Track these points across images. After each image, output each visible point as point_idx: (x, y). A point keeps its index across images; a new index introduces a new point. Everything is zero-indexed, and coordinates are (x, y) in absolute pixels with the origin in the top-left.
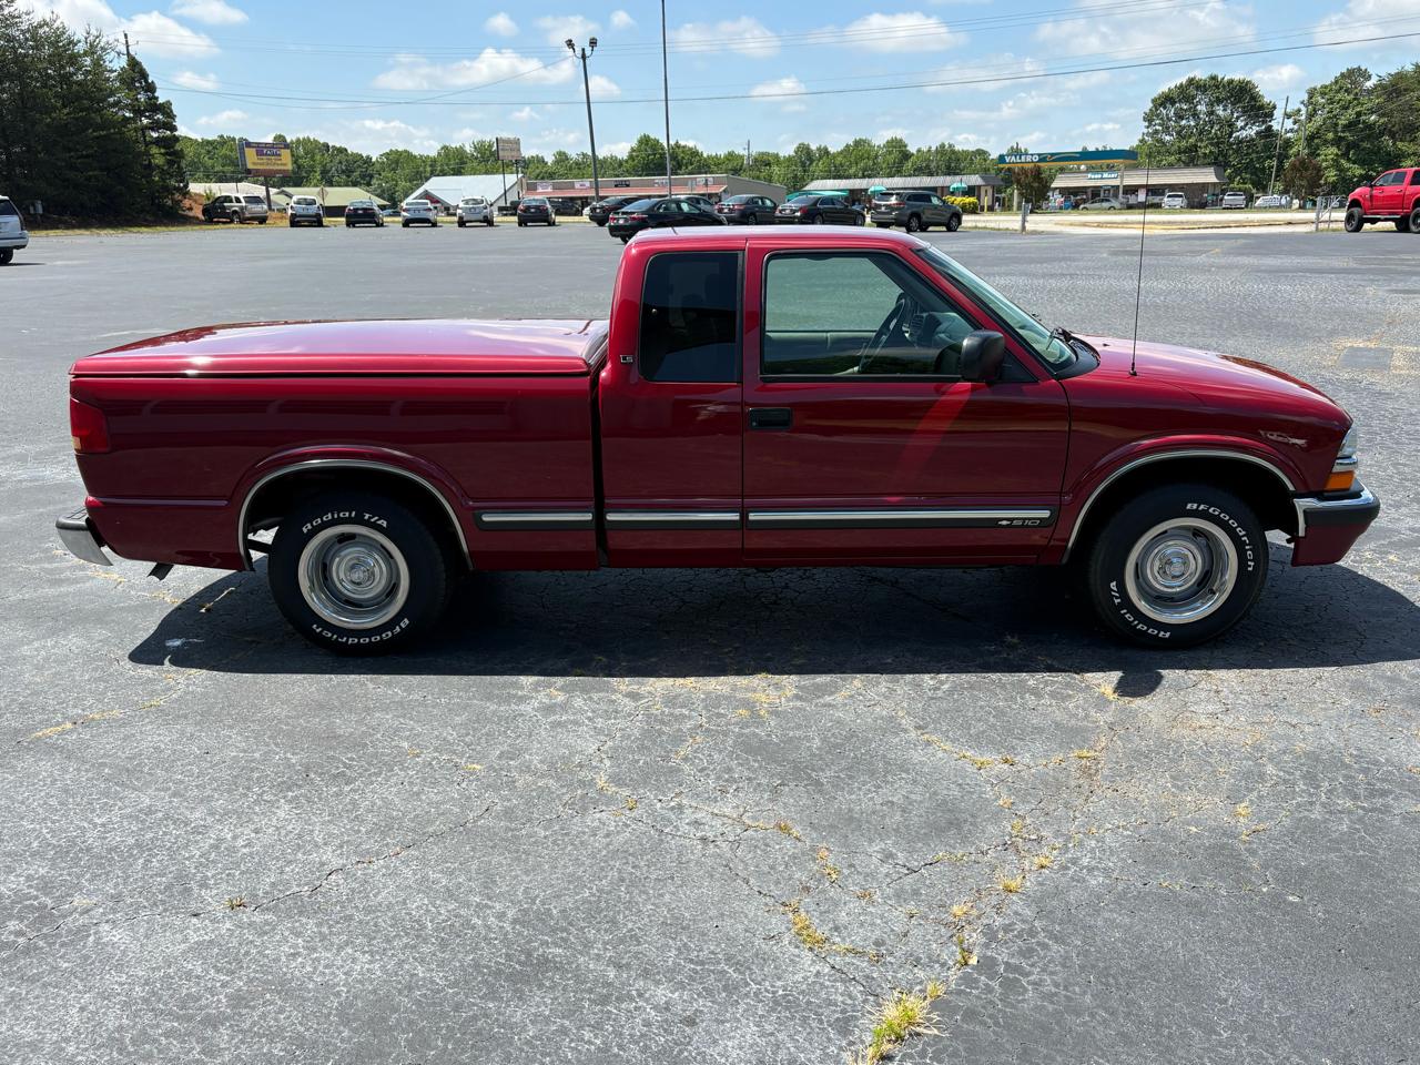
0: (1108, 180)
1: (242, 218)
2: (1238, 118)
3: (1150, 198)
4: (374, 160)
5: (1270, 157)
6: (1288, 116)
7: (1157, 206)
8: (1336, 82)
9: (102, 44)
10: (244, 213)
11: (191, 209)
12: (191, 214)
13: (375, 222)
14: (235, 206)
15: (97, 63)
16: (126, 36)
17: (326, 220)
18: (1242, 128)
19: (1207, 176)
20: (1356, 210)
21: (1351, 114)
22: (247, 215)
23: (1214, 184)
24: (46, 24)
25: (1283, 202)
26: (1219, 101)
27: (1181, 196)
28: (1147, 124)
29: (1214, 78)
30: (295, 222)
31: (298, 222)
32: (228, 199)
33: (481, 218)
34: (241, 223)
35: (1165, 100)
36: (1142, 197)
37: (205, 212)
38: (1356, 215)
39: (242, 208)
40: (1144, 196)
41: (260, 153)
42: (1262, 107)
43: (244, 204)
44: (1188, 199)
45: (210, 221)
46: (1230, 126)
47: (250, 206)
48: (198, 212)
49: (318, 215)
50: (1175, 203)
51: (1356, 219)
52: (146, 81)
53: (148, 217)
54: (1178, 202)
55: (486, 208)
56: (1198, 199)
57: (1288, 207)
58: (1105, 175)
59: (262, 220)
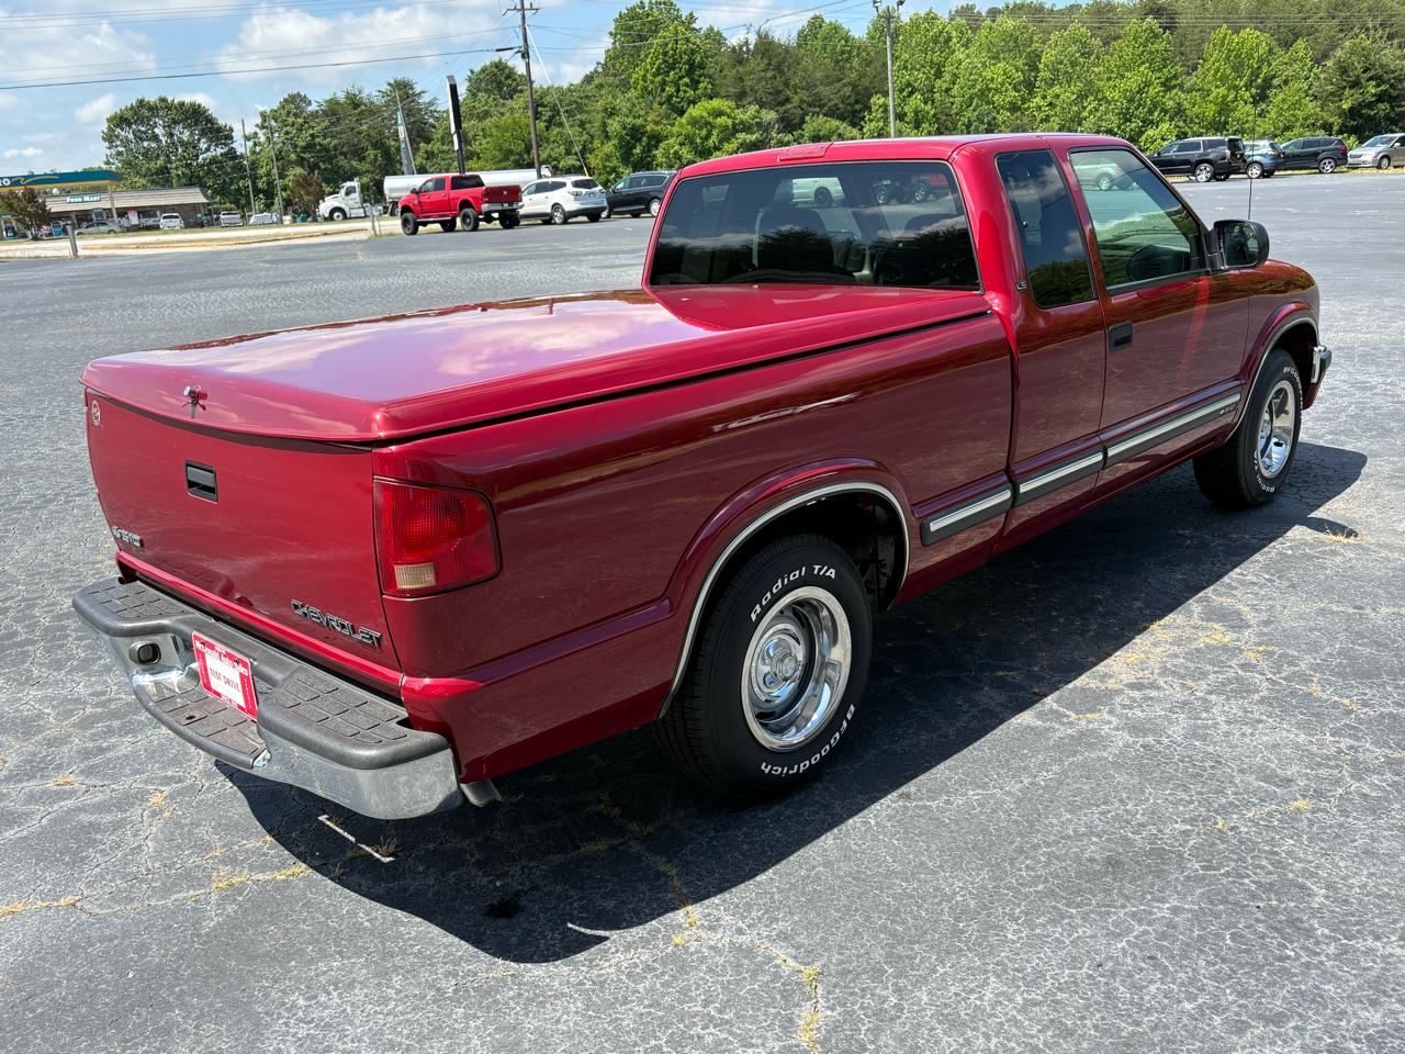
0: (91, 203)
2: (199, 140)
3: (143, 220)
5: (243, 178)
6: (247, 139)
7: (156, 228)
8: (283, 107)
18: (208, 150)
19: (195, 196)
20: (409, 215)
21: (306, 135)
23: (203, 204)
25: (275, 219)
26: (175, 122)
27: (176, 217)
28: (107, 144)
29: (163, 100)
35: (120, 121)
36: (134, 219)
38: (410, 219)
40: (136, 218)
42: (219, 130)
44: (183, 219)
46: (194, 147)
50: (174, 224)
51: (412, 223)
54: (177, 223)
56: (194, 219)
57: (280, 222)
58: (86, 198)
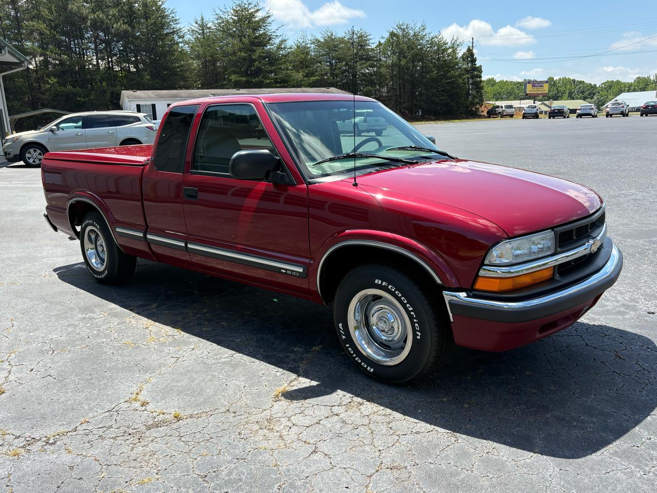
1: (503, 116)
4: (597, 86)
9: (458, 43)
10: (503, 113)
11: (483, 112)
12: (482, 114)
13: (563, 116)
14: (500, 110)
15: (454, 51)
16: (473, 39)
17: (540, 116)
22: (505, 114)
24: (436, 37)
30: (525, 116)
31: (526, 116)
32: (498, 107)
33: (620, 112)
34: (501, 117)
37: (488, 113)
39: (503, 111)
41: (533, 86)
43: (504, 109)
45: (489, 117)
47: (506, 110)
48: (485, 113)
49: (536, 113)
52: (473, 57)
53: (463, 116)
55: (623, 107)
59: (511, 116)
